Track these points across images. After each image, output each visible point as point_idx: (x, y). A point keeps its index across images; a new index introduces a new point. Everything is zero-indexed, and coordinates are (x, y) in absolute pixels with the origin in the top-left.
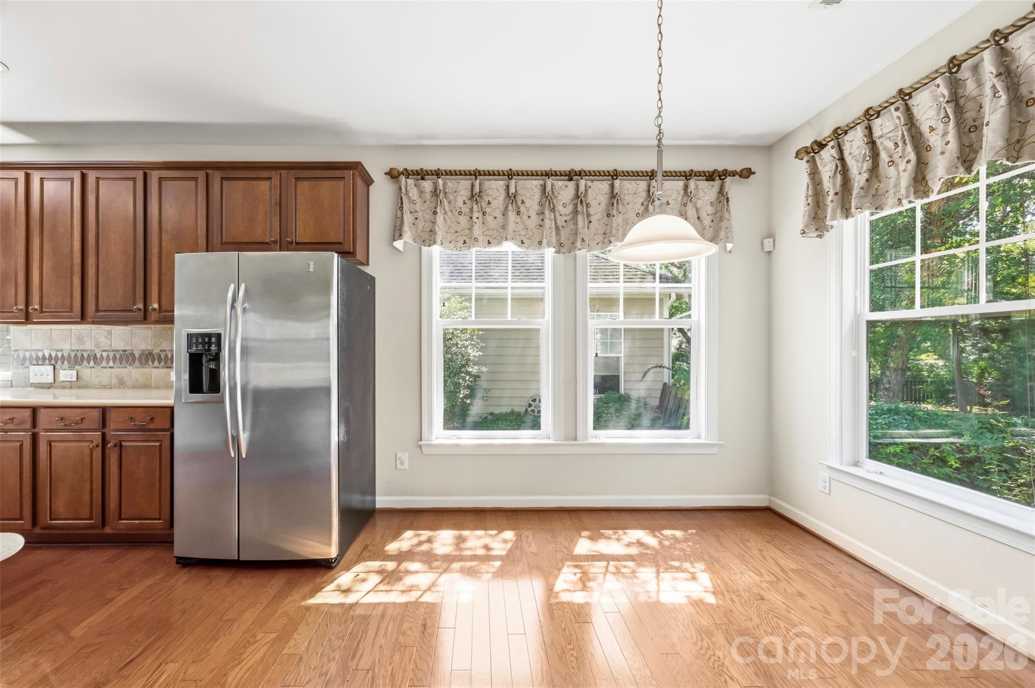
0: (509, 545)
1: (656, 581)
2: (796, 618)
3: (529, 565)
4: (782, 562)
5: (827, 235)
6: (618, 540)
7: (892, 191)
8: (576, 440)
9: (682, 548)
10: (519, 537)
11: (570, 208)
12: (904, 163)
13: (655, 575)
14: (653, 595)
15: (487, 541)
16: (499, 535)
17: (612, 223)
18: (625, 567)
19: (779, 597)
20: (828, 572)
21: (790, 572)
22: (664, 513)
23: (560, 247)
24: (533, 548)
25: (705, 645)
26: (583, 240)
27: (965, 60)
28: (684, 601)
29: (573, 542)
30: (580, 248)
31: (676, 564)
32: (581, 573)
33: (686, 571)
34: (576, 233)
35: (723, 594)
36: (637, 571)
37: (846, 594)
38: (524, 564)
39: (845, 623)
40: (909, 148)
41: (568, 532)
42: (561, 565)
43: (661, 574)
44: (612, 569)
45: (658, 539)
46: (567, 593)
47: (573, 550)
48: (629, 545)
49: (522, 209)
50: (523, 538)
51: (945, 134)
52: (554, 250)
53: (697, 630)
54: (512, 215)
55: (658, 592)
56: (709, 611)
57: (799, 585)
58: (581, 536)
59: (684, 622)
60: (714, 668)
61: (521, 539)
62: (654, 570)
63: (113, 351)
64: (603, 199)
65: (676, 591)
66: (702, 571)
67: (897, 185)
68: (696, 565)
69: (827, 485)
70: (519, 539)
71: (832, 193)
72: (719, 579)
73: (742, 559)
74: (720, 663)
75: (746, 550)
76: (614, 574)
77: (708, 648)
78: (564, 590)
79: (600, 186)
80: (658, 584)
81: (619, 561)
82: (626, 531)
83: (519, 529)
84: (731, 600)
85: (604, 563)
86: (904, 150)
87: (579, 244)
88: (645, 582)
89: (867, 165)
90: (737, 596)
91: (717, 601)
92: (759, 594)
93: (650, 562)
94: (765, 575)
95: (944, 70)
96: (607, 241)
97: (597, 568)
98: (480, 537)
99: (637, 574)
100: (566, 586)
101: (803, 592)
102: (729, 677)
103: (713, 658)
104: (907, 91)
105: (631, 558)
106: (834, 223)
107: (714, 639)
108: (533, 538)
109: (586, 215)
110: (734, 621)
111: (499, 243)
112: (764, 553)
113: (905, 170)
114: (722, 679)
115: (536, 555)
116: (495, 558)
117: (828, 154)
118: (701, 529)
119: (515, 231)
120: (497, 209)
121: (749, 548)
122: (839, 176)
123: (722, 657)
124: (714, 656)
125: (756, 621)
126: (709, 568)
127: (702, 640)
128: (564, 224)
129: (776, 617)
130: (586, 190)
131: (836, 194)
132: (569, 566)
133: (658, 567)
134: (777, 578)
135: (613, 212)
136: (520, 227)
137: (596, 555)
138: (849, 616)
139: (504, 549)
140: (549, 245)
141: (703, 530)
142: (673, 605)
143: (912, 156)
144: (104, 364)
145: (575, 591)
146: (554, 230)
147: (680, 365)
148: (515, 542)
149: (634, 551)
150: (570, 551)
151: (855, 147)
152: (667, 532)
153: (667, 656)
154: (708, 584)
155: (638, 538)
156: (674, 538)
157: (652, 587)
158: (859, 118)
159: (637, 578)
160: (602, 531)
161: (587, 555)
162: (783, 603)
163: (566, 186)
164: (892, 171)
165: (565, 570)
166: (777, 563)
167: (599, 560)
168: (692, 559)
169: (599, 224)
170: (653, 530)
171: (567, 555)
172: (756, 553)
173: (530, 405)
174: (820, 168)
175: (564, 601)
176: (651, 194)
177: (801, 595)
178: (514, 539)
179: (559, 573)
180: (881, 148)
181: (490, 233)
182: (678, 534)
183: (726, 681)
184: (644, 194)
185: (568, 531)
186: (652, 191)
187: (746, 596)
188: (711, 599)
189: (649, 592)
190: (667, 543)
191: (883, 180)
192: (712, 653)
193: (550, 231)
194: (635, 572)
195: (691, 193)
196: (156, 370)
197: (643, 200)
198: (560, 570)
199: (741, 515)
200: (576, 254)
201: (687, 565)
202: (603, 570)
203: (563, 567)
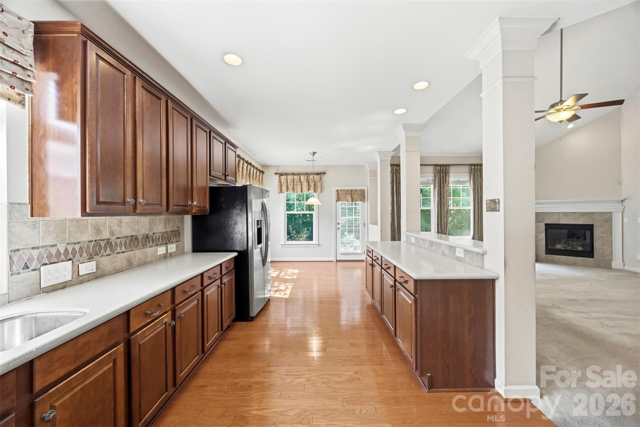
27: (307, 174)
51: (306, 184)
63: (124, 237)
71: (284, 186)
86: (299, 184)
89: (292, 184)
95: (305, 174)
104: (300, 174)
117: (283, 177)
122: (286, 183)
143: (301, 185)
144: (118, 250)
151: (290, 179)
158: (291, 173)
164: (296, 186)
174: (282, 179)
180: (295, 181)
196: (151, 248)
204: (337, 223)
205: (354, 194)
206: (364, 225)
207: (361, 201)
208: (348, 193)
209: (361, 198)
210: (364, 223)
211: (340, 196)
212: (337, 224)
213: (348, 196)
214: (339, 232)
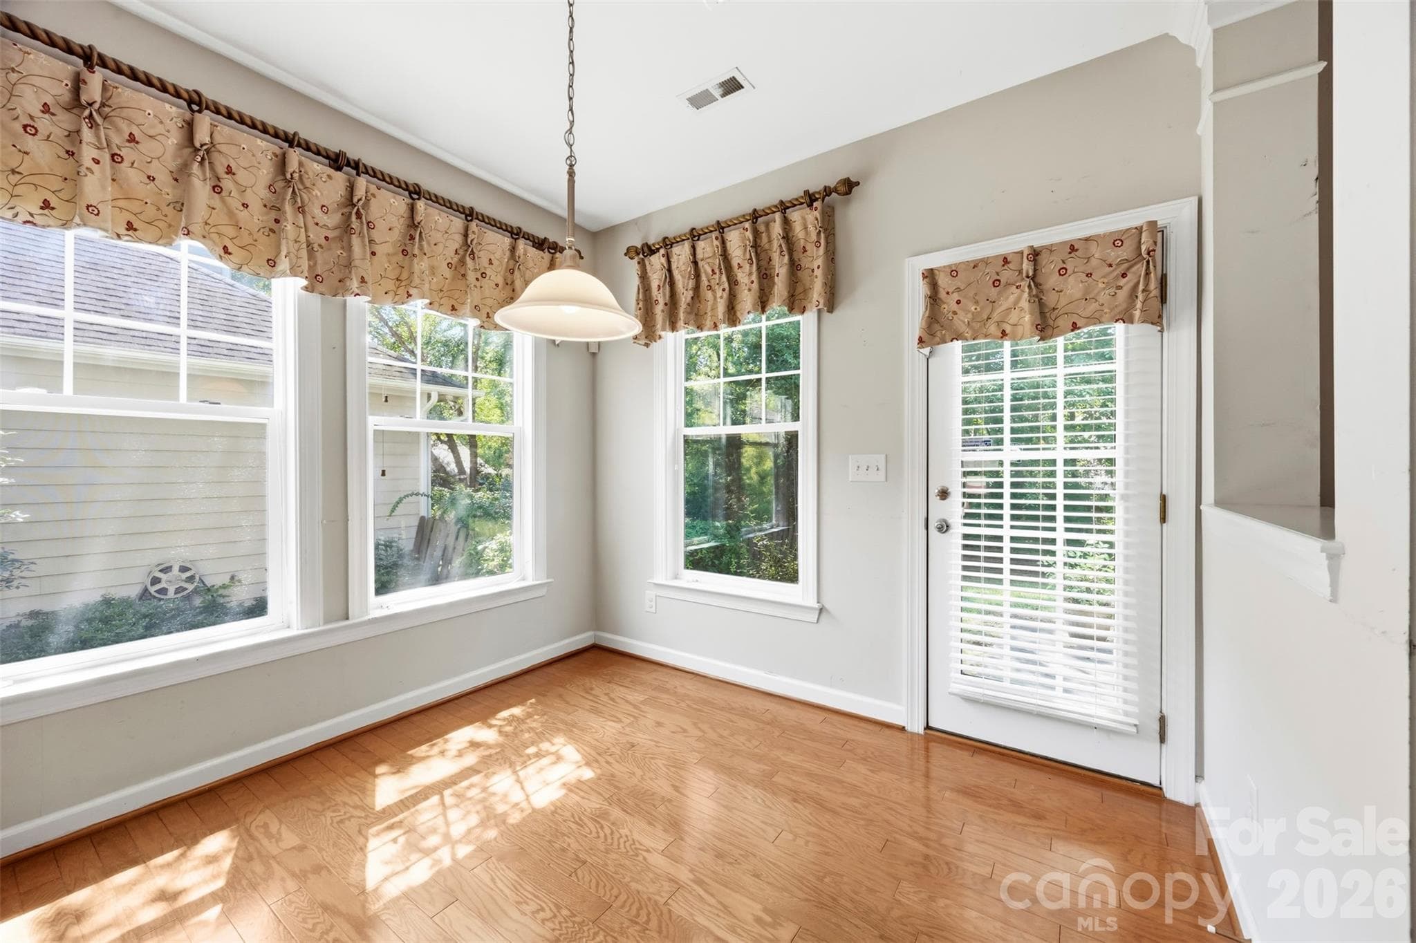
0: (227, 863)
1: (518, 786)
2: (666, 750)
3: (294, 875)
4: (630, 698)
5: (654, 345)
6: (442, 753)
7: (709, 314)
8: (347, 619)
9: (530, 728)
10: (246, 838)
11: (333, 219)
12: (721, 291)
13: (513, 778)
14: (524, 805)
15: (161, 881)
16: (188, 853)
17: (411, 265)
18: (468, 788)
19: (645, 737)
20: (666, 691)
21: (641, 706)
22: (487, 692)
23: (315, 282)
24: (290, 839)
25: (608, 831)
26: (363, 280)
27: (761, 216)
28: (563, 792)
29: (365, 791)
30: (357, 291)
31: (532, 750)
32: (404, 833)
33: (548, 753)
34: (349, 265)
35: (597, 761)
36: (488, 785)
37: (688, 705)
38: (283, 879)
39: (700, 734)
40: (724, 278)
41: (350, 780)
42: (361, 840)
43: (521, 773)
44: (449, 800)
45: (495, 729)
46: (395, 880)
47: (374, 805)
48: (460, 754)
49: (227, 183)
50: (256, 834)
51: (750, 274)
52: (304, 282)
53: (592, 818)
54: (201, 189)
55: (527, 799)
56: (593, 790)
57: (652, 715)
58: (375, 776)
59: (574, 818)
60: (628, 852)
61: (251, 836)
62: (509, 772)
64: (399, 225)
65: (548, 784)
66: (565, 745)
67: (714, 308)
68: (556, 740)
69: (654, 604)
70: (245, 836)
71: (661, 302)
72: (585, 745)
73: (595, 711)
74: (631, 842)
75: (595, 699)
76: (457, 806)
77: (612, 833)
78: (386, 879)
79: (392, 200)
80: (523, 788)
81: (455, 784)
82: (446, 737)
83: (237, 820)
84: (607, 762)
85: (435, 799)
86: (720, 278)
87: (354, 284)
88: (505, 796)
89: (691, 284)
90: (610, 755)
91: (594, 771)
92: (628, 742)
93: (500, 764)
94: (624, 719)
95: (748, 218)
96: (402, 291)
97: (427, 812)
98: (134, 883)
99: (492, 790)
100: (387, 870)
101: (662, 720)
102: (645, 851)
103: (622, 841)
104: (723, 225)
105: (471, 771)
106: (663, 333)
107: (612, 818)
108: (281, 822)
109: (367, 240)
110: (621, 786)
111: (165, 237)
112: (612, 695)
113: (721, 297)
114: (640, 858)
115: (302, 848)
116: (201, 905)
117: (657, 261)
118: (541, 694)
119: (206, 224)
120: (155, 162)
121: (595, 696)
122: (667, 287)
123: (628, 833)
124: (621, 837)
125: (639, 772)
126: (570, 738)
127: (602, 827)
128: (323, 241)
129: (652, 758)
130: (368, 200)
131: (666, 304)
132: (378, 834)
133: (512, 765)
134: (634, 717)
135: (413, 250)
136: (220, 217)
137: (417, 793)
138: (700, 725)
139: (215, 877)
140: (294, 272)
141: (544, 696)
142: (553, 804)
143: (726, 285)
145: (407, 868)
146: (304, 246)
147: (440, 491)
148: (237, 849)
149: (471, 759)
150: (367, 809)
151: (681, 263)
152: (505, 714)
153: (576, 874)
154: (576, 757)
155: (469, 739)
156: (513, 719)
157: (517, 796)
158: (685, 235)
159: (494, 794)
160: (410, 752)
161: (401, 801)
162: (651, 740)
163: (329, 177)
164: (709, 295)
165: (373, 843)
166: (627, 701)
167: (426, 798)
168: (547, 735)
169: (389, 262)
170: (483, 718)
171: (366, 817)
172: (605, 699)
173: (156, 581)
174: (650, 274)
175: (395, 895)
176: (469, 242)
177: (659, 724)
178: (234, 844)
179: (365, 855)
180: (702, 271)
181: (135, 206)
182: (517, 711)
183: (645, 859)
184: (459, 239)
185: (348, 778)
186: (471, 237)
187: (617, 751)
188: (588, 774)
189: (517, 804)
190: (508, 729)
191: (703, 302)
192: (619, 835)
193: (296, 247)
194: (488, 788)
195: (519, 257)
197: (457, 246)
198: (362, 849)
199: (572, 662)
200: (345, 301)
201: (545, 746)
202: (440, 809)
203: (367, 839)
204: (934, 491)
205: (1063, 272)
206: (1157, 515)
207: (1127, 318)
208: (1006, 276)
209: (1122, 295)
210: (1164, 499)
211: (949, 304)
212: (934, 499)
213: (1012, 298)
214: (950, 549)
